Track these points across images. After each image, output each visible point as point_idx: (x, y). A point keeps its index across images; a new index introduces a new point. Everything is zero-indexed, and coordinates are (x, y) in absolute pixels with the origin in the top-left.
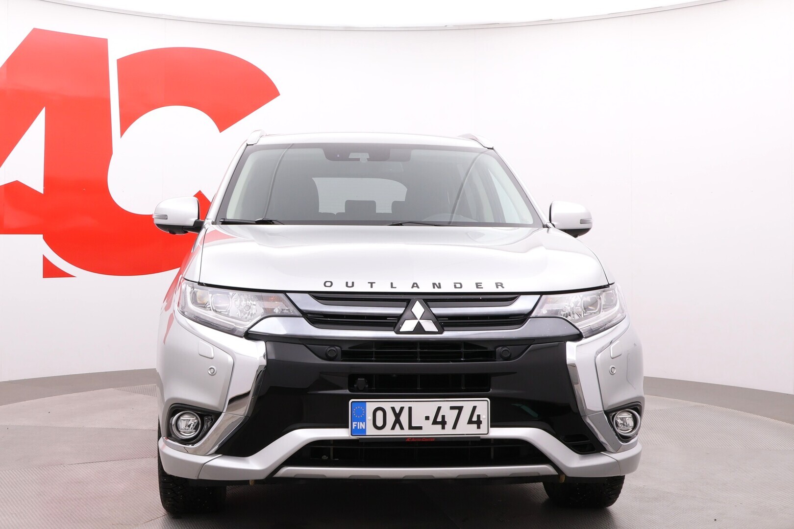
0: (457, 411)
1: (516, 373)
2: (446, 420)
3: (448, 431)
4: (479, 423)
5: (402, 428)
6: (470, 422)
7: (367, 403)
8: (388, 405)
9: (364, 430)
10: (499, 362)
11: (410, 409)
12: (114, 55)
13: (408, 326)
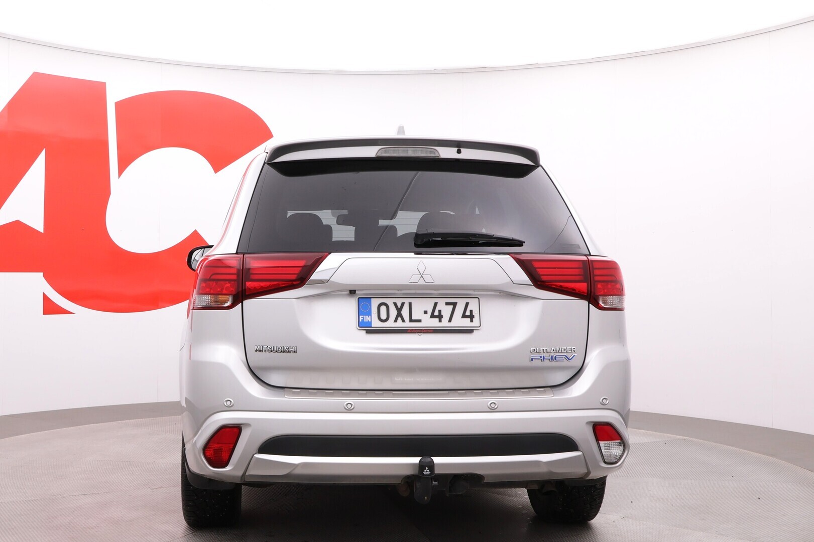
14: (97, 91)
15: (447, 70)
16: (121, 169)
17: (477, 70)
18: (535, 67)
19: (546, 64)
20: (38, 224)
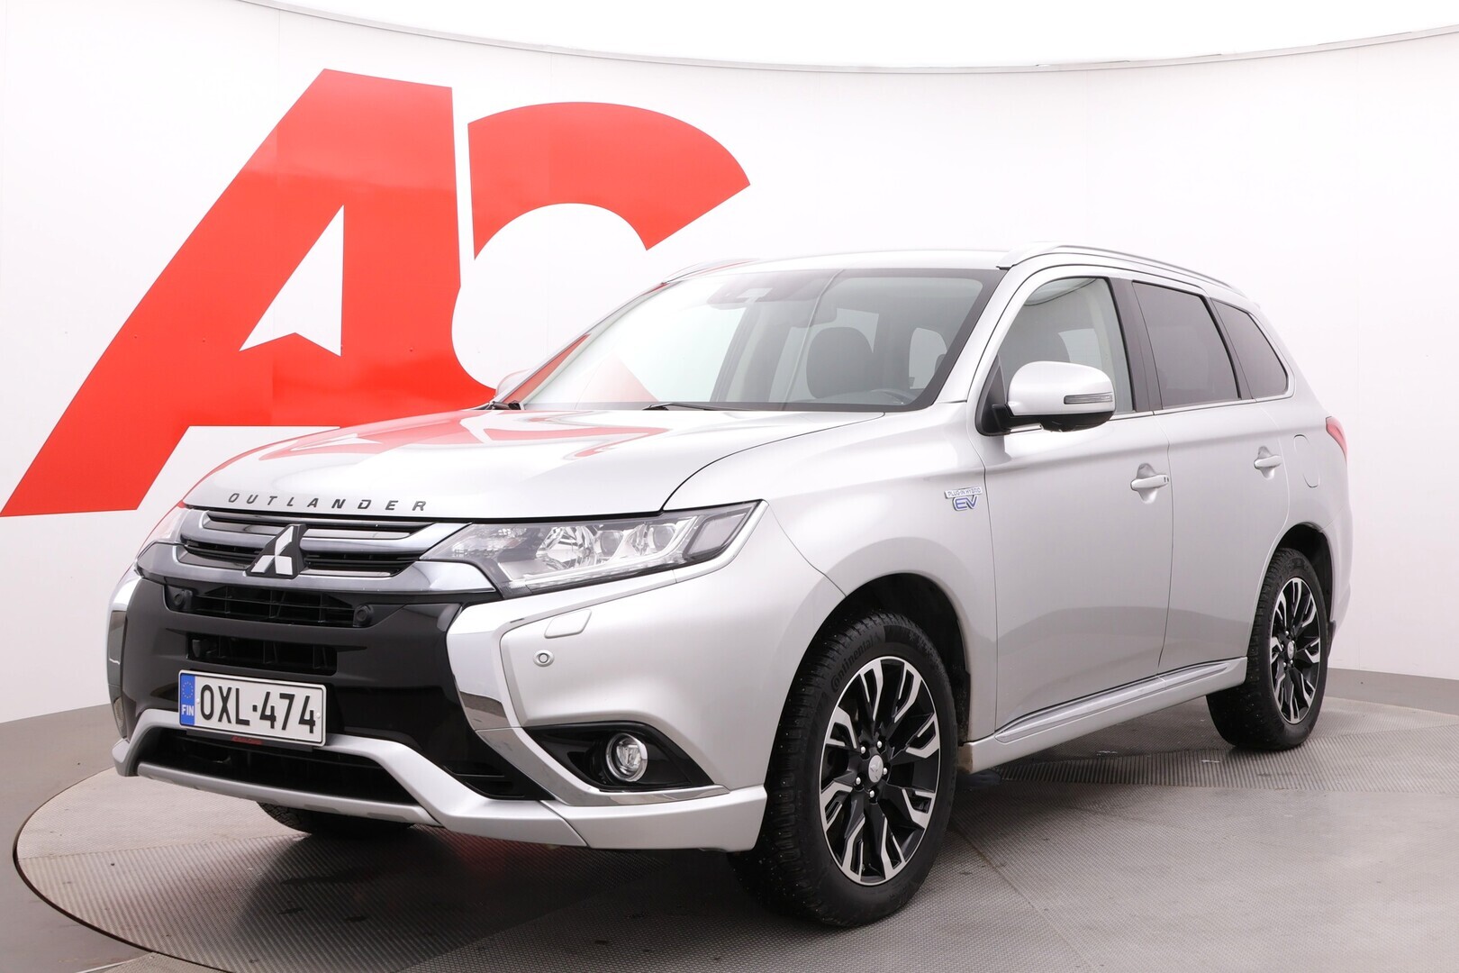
0: (287, 701)
1: (366, 648)
2: (275, 714)
3: (277, 732)
4: (311, 723)
5: (229, 721)
6: (302, 721)
7: (196, 678)
8: (215, 683)
9: (192, 718)
10: (356, 630)
11: (237, 690)
12: (465, 113)
13: (262, 565)
14: (436, 103)
15: (1060, 65)
16: (480, 242)
17: (1115, 66)
18: (1216, 60)
19: (1236, 55)
20: (331, 341)
